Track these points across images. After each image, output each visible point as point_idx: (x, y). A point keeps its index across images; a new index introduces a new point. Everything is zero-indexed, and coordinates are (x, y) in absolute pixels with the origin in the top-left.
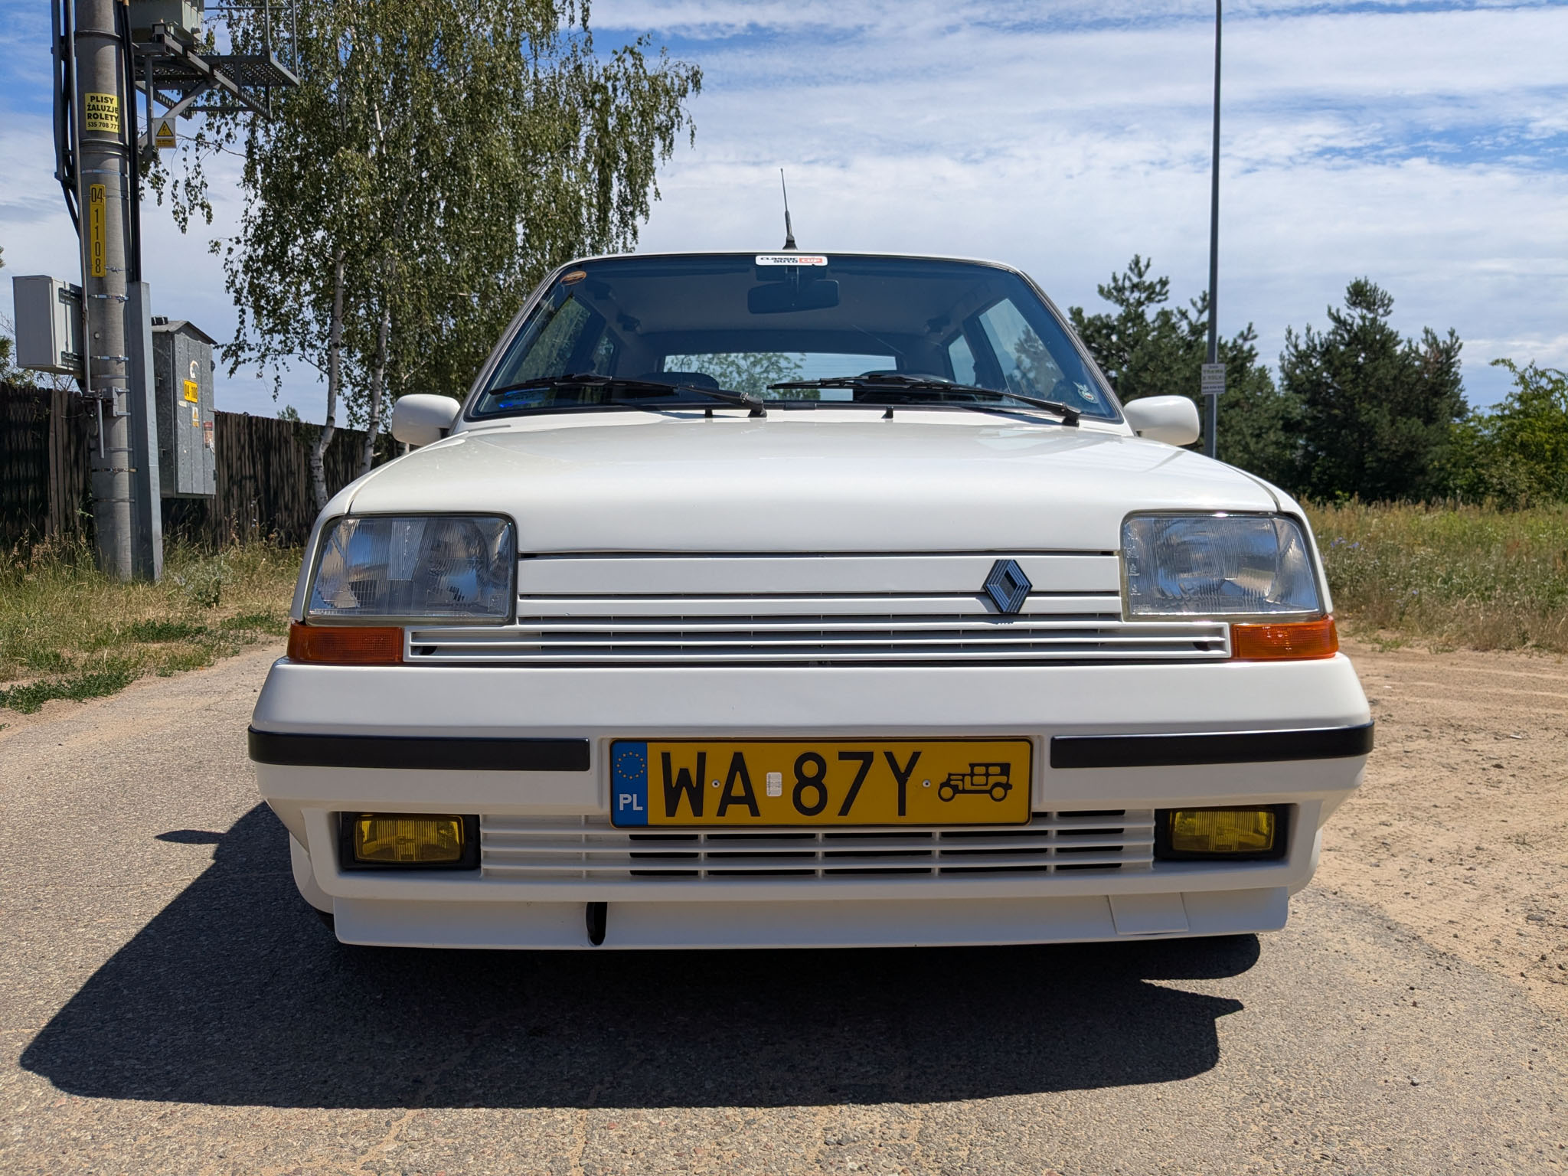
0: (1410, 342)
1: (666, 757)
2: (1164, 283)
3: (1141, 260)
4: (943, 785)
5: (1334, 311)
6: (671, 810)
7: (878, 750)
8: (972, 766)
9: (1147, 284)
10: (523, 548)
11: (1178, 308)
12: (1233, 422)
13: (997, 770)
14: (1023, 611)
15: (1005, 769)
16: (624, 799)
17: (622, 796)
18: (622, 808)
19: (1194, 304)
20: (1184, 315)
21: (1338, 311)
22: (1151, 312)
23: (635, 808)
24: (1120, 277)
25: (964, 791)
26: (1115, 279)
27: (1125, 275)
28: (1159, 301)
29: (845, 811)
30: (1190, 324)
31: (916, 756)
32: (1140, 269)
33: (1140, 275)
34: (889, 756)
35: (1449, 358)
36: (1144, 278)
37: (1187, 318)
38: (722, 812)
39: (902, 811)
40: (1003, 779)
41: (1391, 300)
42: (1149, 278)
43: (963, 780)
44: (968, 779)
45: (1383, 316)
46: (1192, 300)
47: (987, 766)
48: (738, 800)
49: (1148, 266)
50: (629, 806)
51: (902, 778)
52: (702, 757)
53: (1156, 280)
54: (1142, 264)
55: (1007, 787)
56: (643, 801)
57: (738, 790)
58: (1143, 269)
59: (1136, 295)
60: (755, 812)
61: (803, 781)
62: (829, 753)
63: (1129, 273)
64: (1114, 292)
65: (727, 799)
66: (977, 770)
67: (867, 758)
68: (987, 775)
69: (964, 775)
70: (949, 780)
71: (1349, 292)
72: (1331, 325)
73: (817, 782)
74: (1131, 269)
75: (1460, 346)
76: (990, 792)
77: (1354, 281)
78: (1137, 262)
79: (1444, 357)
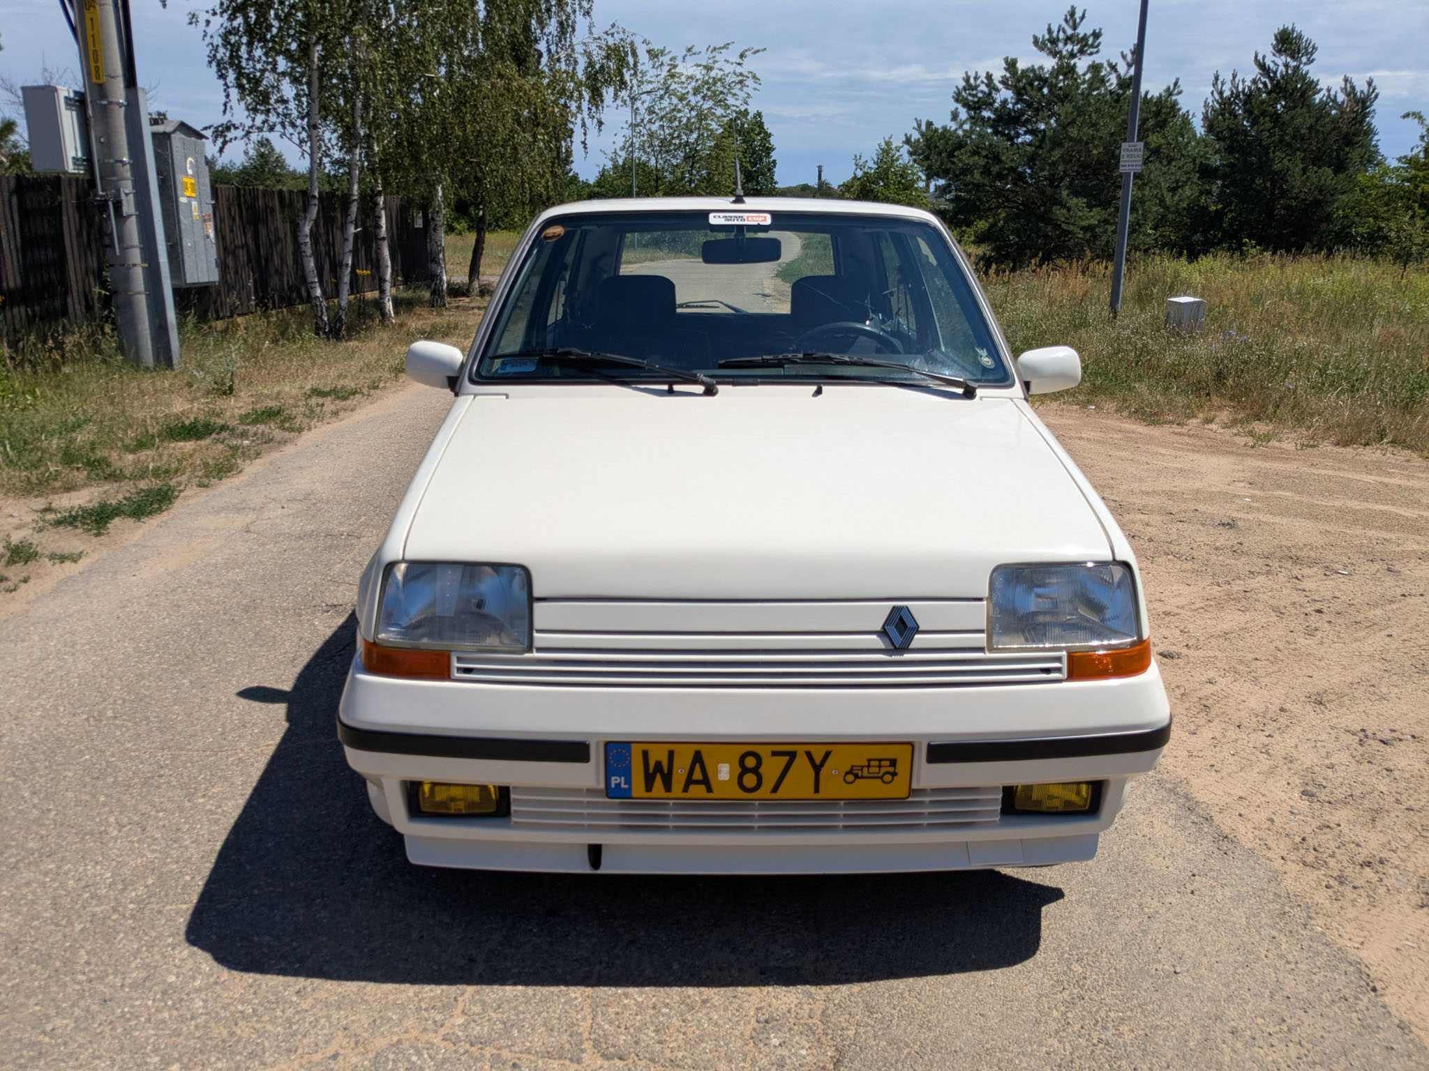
0: (1329, 90)
1: (645, 754)
2: (1096, 35)
3: (1077, 11)
4: (847, 773)
5: (1260, 57)
6: (649, 788)
7: (801, 750)
8: (869, 761)
9: (1081, 36)
10: (536, 594)
11: (1108, 61)
12: (1152, 176)
13: (887, 763)
14: (912, 646)
15: (893, 762)
16: (614, 780)
17: (613, 778)
18: (613, 786)
19: (1124, 57)
20: (1113, 68)
21: (1264, 57)
22: (1082, 65)
23: (623, 786)
24: (1055, 29)
25: (863, 777)
26: (1050, 31)
27: (1060, 27)
28: (1091, 54)
29: (775, 790)
30: (1119, 77)
31: (828, 754)
32: (1074, 21)
33: (1075, 27)
34: (809, 754)
35: (1365, 107)
36: (1078, 31)
37: (1116, 71)
38: (686, 789)
39: (817, 790)
40: (891, 769)
41: (1314, 48)
42: (1084, 29)
43: (862, 770)
44: (865, 770)
45: (1305, 64)
46: (1122, 53)
47: (880, 760)
48: (697, 782)
49: (1083, 18)
50: (618, 785)
51: (817, 769)
52: (671, 754)
53: (1089, 32)
54: (1078, 15)
55: (894, 774)
56: (628, 781)
57: (698, 775)
58: (1078, 20)
59: (1069, 47)
60: (709, 790)
61: (745, 770)
62: (764, 752)
63: (1064, 24)
64: (1048, 44)
65: (690, 781)
66: (873, 763)
67: (792, 755)
68: (880, 766)
69: (862, 767)
70: (852, 770)
71: (1276, 39)
72: (1255, 72)
73: (755, 771)
74: (1066, 21)
75: (1376, 96)
76: (881, 778)
77: (1281, 28)
78: (1072, 14)
79: (1361, 104)
